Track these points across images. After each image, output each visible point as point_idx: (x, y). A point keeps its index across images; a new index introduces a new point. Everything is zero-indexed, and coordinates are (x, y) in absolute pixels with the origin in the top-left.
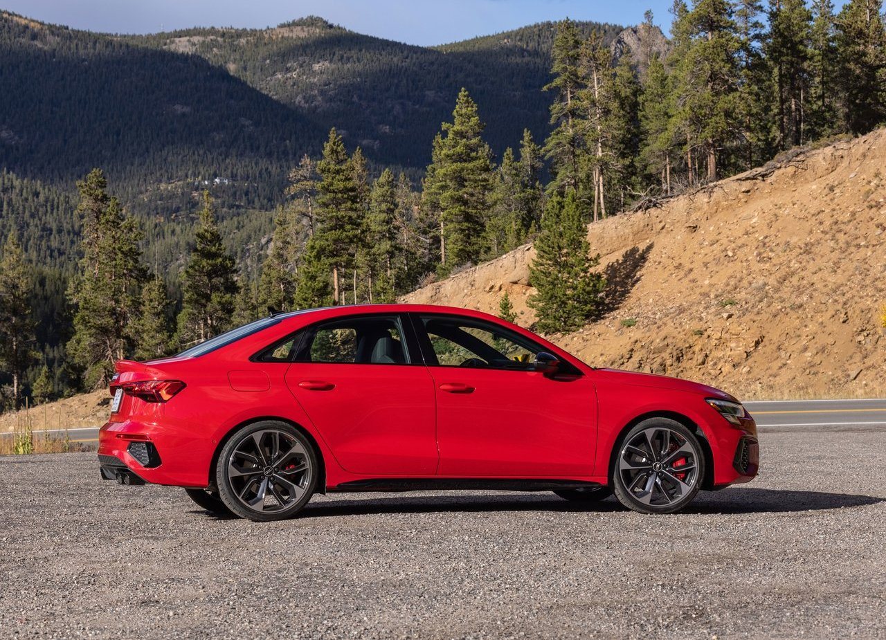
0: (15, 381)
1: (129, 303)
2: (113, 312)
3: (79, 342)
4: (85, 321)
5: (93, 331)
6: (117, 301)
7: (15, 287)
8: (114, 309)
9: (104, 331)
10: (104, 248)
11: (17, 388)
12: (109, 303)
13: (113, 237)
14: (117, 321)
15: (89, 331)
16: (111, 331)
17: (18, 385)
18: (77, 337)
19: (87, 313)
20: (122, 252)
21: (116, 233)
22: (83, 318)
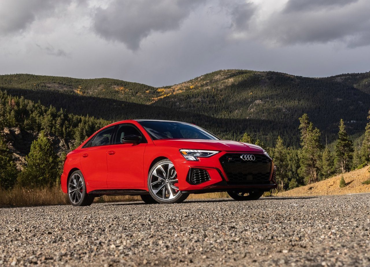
0: (282, 183)
1: (317, 156)
2: (312, 159)
3: (301, 169)
4: (303, 162)
5: (306, 165)
6: (313, 156)
7: (281, 153)
8: (312, 158)
9: (309, 165)
10: (308, 139)
11: (283, 185)
12: (311, 156)
13: (311, 135)
14: (313, 162)
15: (305, 166)
16: (312, 166)
17: (283, 184)
18: (301, 168)
19: (303, 160)
20: (314, 140)
21: (312, 134)
22: (302, 161)
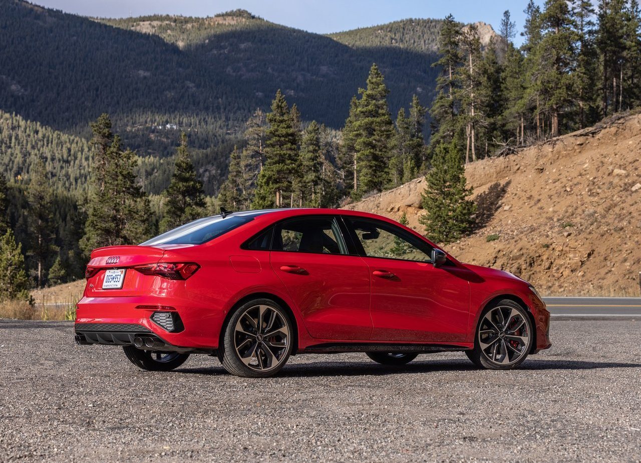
0: (40, 267)
1: (127, 212)
2: (114, 219)
3: (88, 239)
4: (93, 225)
5: (100, 232)
6: (118, 211)
7: (42, 198)
8: (115, 216)
9: (107, 232)
10: (109, 172)
11: (41, 272)
12: (112, 212)
13: (116, 164)
14: (117, 226)
15: (97, 232)
16: (112, 233)
17: (42, 270)
18: (87, 236)
19: (95, 218)
20: (123, 175)
21: (118, 161)
22: (92, 222)
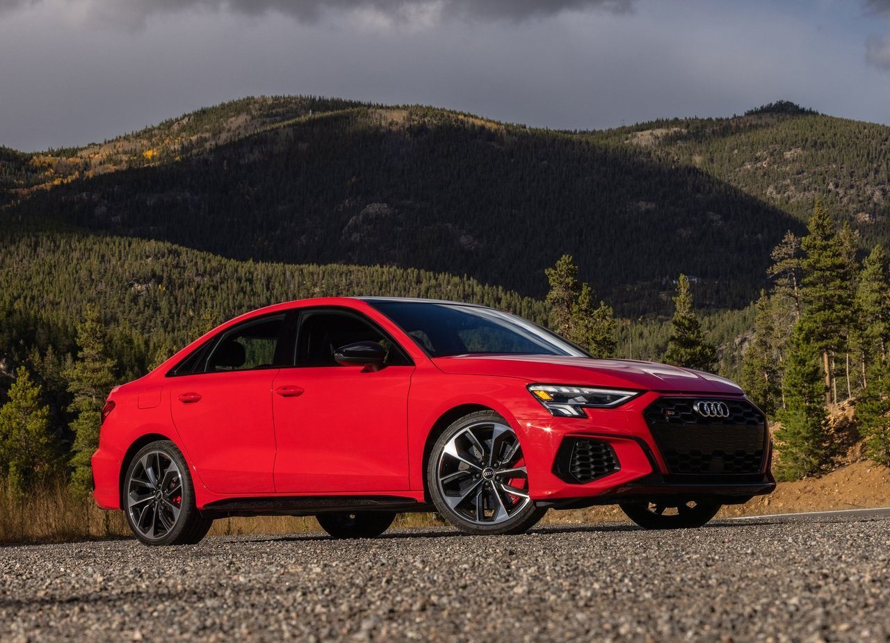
20: (596, 342)
21: (589, 322)
